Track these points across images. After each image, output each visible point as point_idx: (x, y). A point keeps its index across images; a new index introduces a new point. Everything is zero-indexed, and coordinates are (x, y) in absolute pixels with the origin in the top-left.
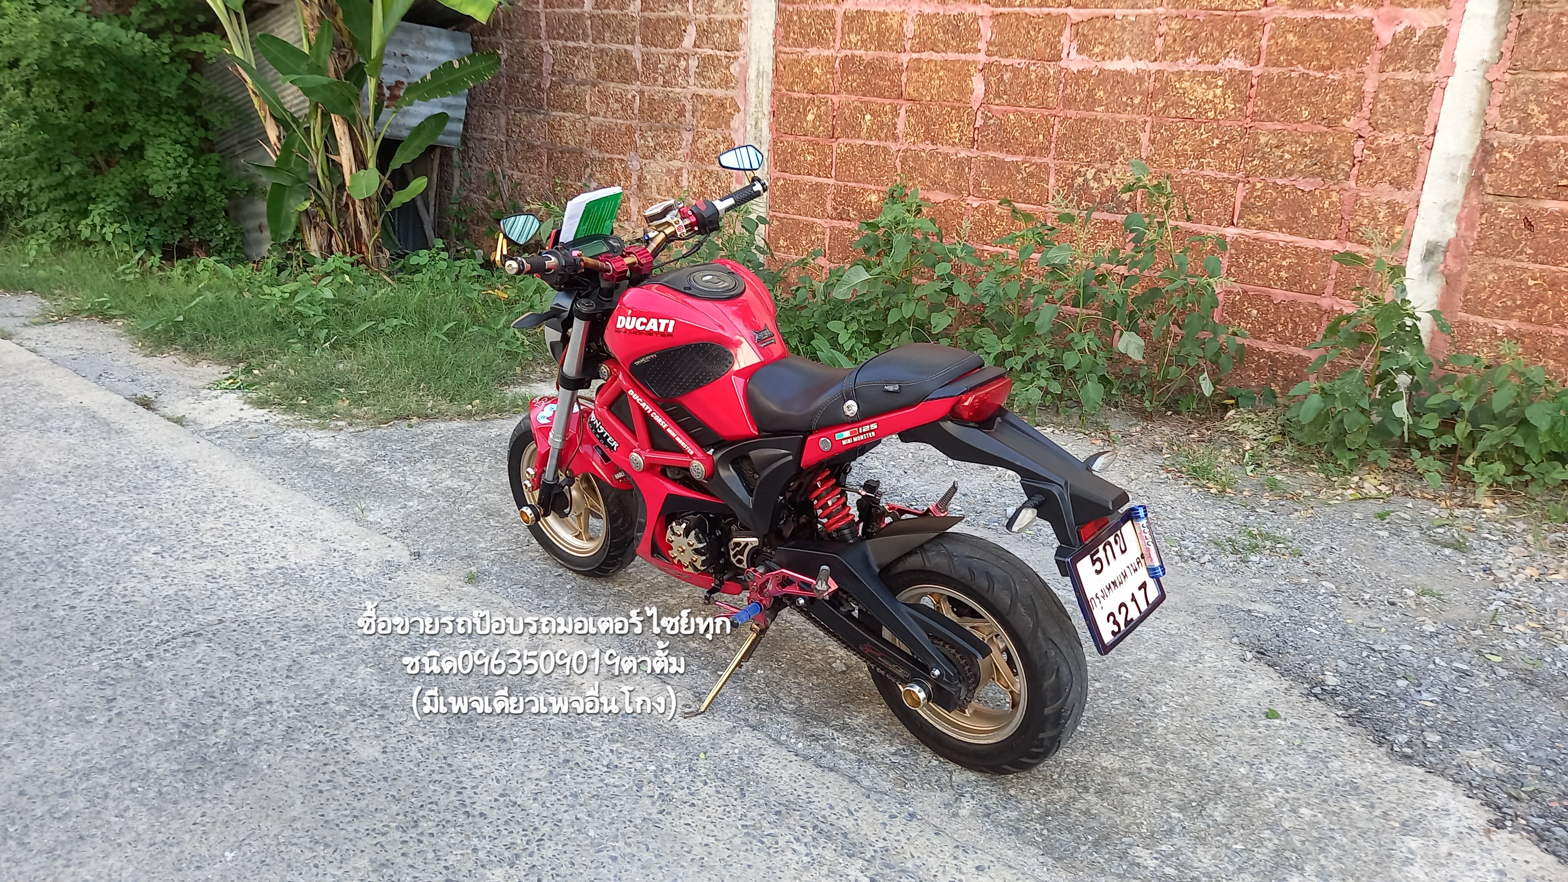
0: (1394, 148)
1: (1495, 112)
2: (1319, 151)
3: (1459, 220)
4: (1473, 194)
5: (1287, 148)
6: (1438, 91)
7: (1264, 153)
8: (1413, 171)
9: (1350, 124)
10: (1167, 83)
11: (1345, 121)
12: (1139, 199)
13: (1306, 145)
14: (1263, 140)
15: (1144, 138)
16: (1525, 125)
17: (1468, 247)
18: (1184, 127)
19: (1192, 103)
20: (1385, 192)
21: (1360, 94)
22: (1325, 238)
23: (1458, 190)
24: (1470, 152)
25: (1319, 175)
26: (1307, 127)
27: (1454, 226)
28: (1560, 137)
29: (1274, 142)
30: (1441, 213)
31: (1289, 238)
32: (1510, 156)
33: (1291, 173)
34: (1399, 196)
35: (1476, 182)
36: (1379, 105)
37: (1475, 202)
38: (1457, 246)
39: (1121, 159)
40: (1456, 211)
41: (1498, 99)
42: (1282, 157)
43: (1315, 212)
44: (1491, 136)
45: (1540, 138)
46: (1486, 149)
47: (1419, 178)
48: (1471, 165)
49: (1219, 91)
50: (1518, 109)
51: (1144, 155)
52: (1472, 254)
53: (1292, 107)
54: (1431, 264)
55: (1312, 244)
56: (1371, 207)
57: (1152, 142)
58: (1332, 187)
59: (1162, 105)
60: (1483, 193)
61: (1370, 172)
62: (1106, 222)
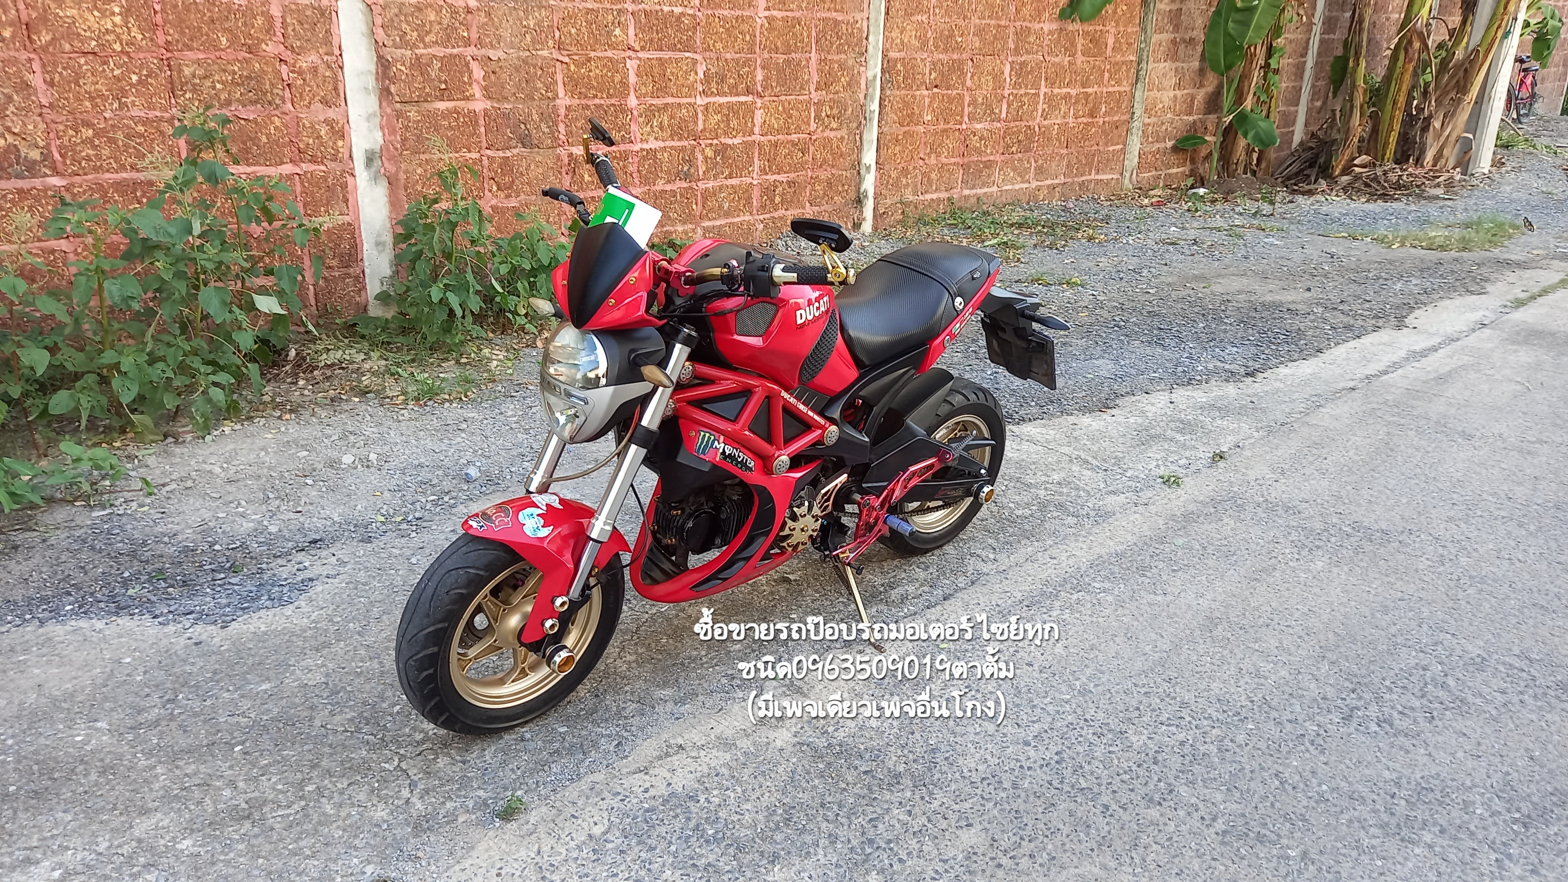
0: (315, 70)
1: (380, 32)
2: (249, 78)
3: (382, 128)
4: (384, 104)
5: (217, 77)
6: (334, 14)
7: (194, 85)
8: (336, 89)
9: (271, 48)
10: (45, 11)
11: (264, 46)
12: (57, 156)
13: (235, 73)
14: (187, 71)
15: (37, 80)
16: (404, 43)
17: (396, 149)
18: (87, 63)
19: (88, 34)
20: (320, 112)
21: (270, 19)
22: (282, 163)
23: (372, 103)
24: (373, 68)
25: (256, 102)
26: (229, 54)
27: (380, 134)
28: (430, 50)
29: (200, 72)
30: (367, 124)
31: (249, 170)
32: (403, 68)
33: (228, 103)
34: (331, 113)
35: (385, 94)
36: (290, 29)
37: (389, 110)
38: (388, 149)
39: (12, 108)
40: (377, 120)
41: (379, 21)
42: (214, 88)
43: (264, 139)
44: (385, 52)
45: (417, 51)
46: (384, 65)
47: (342, 95)
48: (377, 79)
49: (118, 19)
50: (396, 28)
51: (44, 102)
52: (401, 155)
53: (208, 35)
54: (373, 169)
55: (272, 171)
56: (313, 127)
57: (51, 84)
58: (274, 112)
59: (48, 38)
60: (390, 103)
61: (301, 94)
62: (20, 191)
